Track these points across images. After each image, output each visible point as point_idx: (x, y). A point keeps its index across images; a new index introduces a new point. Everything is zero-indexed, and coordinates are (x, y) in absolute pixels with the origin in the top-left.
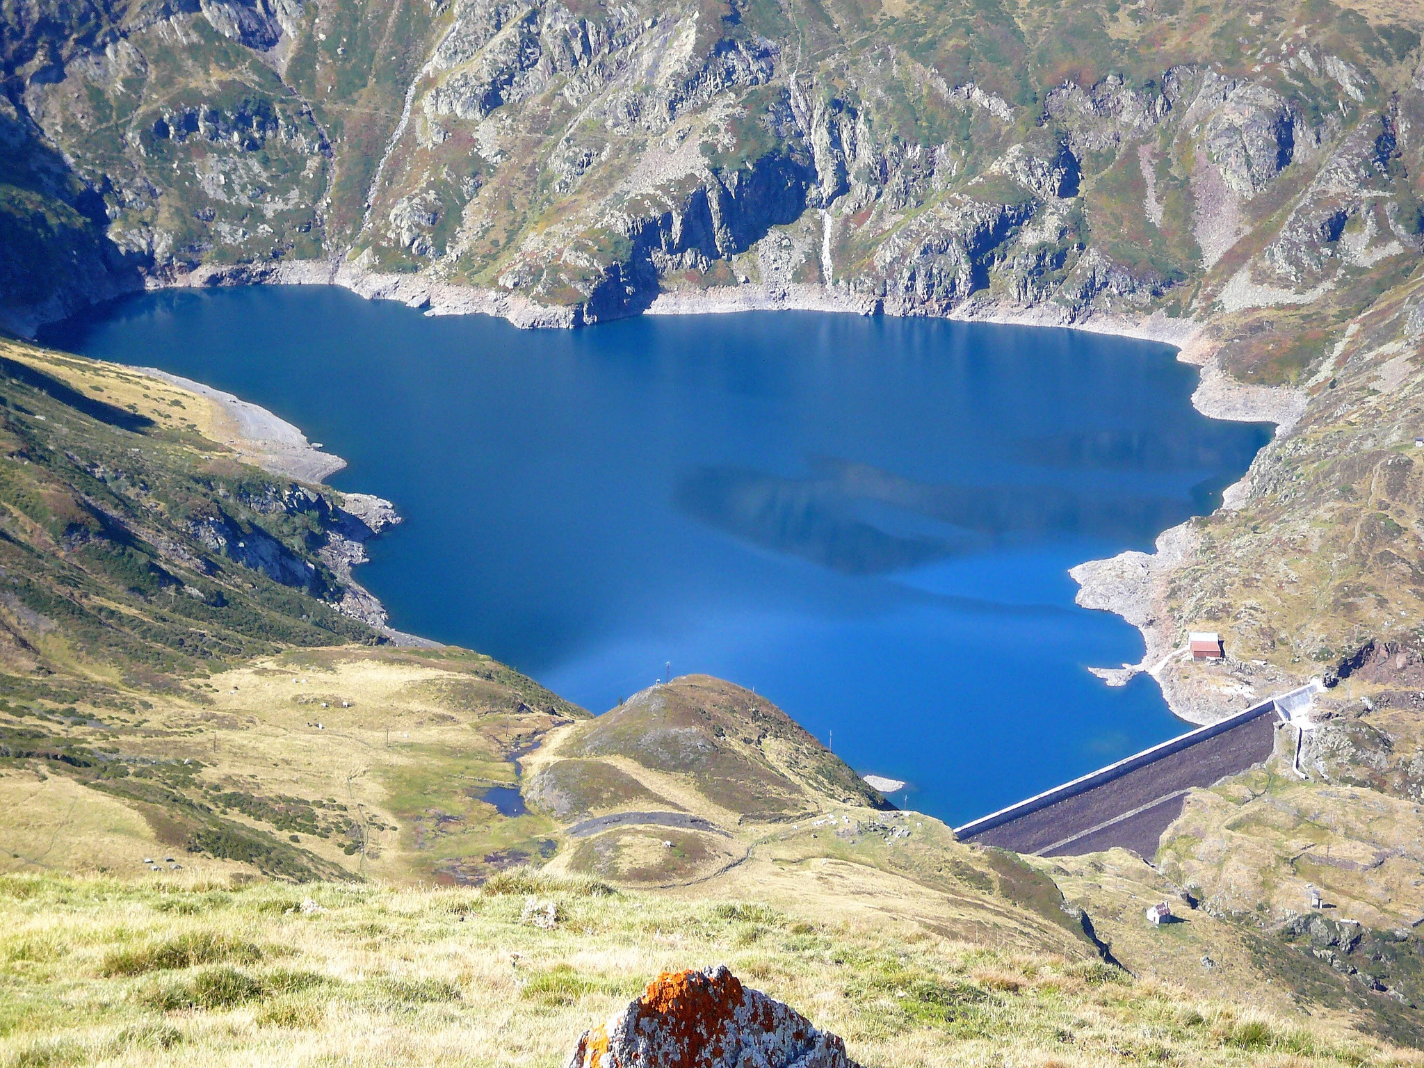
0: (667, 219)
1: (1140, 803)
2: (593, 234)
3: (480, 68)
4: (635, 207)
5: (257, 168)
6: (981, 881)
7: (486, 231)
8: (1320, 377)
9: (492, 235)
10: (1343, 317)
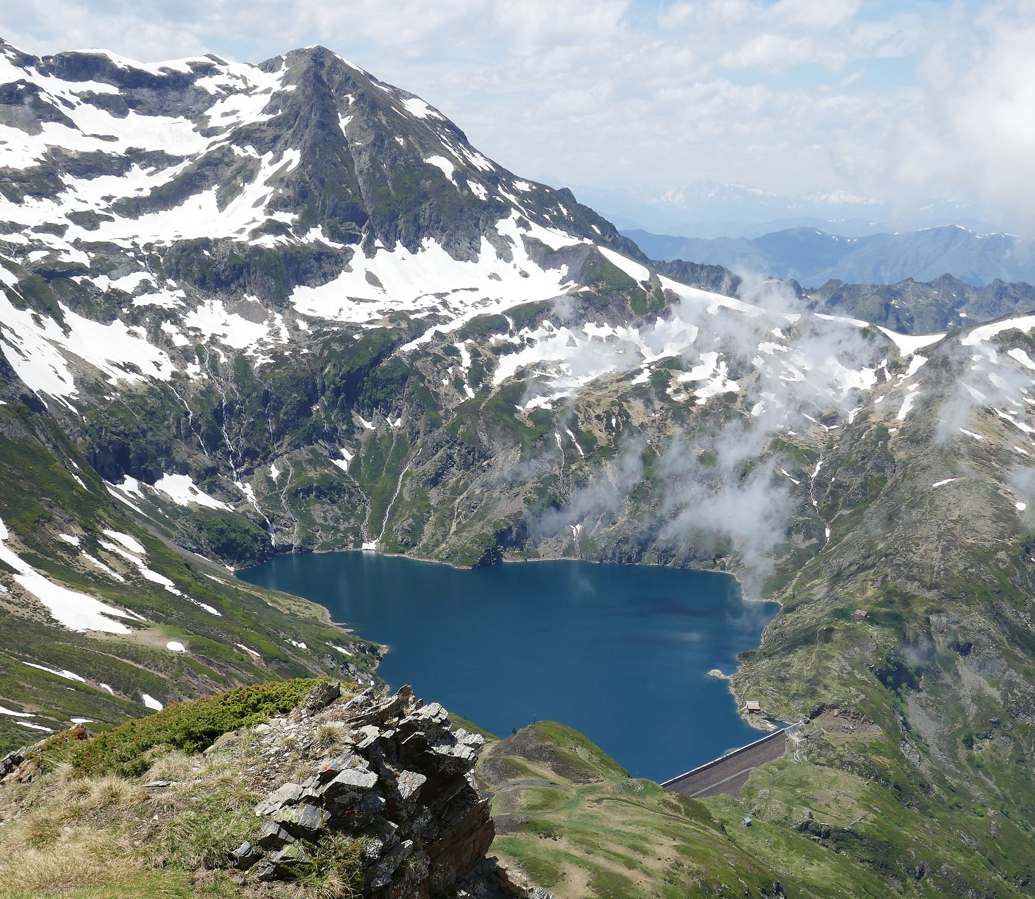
0: (510, 529)
1: (732, 774)
2: (480, 536)
3: (429, 467)
4: (496, 524)
5: (336, 510)
6: (675, 808)
7: (434, 535)
8: (787, 594)
9: (436, 537)
10: (794, 570)
